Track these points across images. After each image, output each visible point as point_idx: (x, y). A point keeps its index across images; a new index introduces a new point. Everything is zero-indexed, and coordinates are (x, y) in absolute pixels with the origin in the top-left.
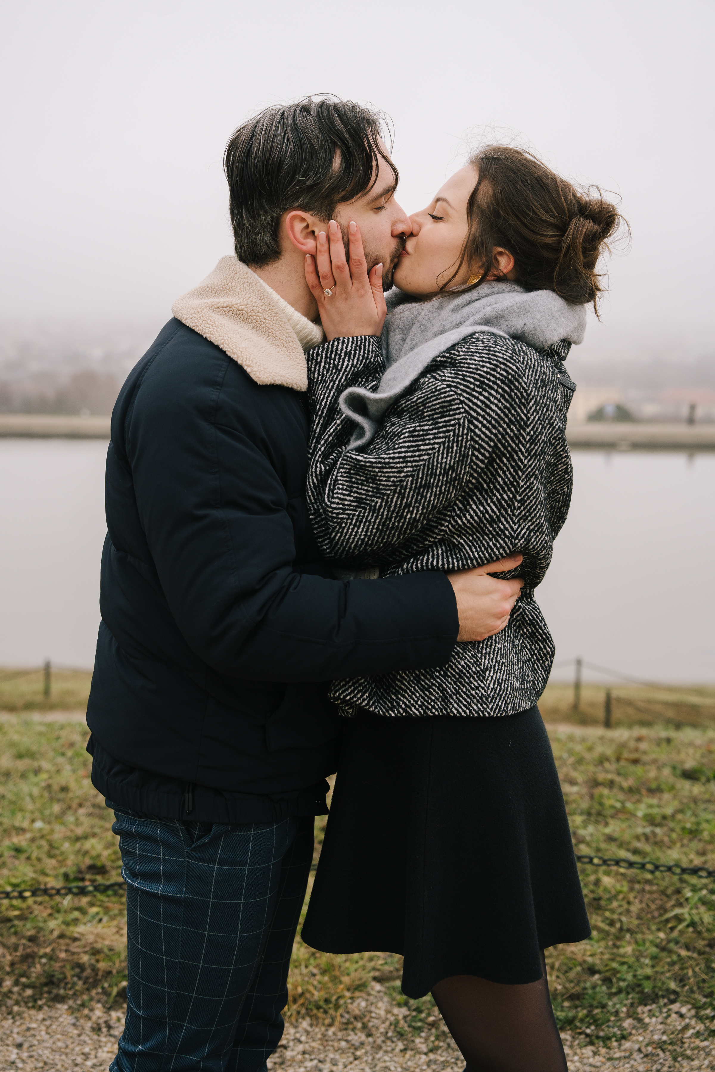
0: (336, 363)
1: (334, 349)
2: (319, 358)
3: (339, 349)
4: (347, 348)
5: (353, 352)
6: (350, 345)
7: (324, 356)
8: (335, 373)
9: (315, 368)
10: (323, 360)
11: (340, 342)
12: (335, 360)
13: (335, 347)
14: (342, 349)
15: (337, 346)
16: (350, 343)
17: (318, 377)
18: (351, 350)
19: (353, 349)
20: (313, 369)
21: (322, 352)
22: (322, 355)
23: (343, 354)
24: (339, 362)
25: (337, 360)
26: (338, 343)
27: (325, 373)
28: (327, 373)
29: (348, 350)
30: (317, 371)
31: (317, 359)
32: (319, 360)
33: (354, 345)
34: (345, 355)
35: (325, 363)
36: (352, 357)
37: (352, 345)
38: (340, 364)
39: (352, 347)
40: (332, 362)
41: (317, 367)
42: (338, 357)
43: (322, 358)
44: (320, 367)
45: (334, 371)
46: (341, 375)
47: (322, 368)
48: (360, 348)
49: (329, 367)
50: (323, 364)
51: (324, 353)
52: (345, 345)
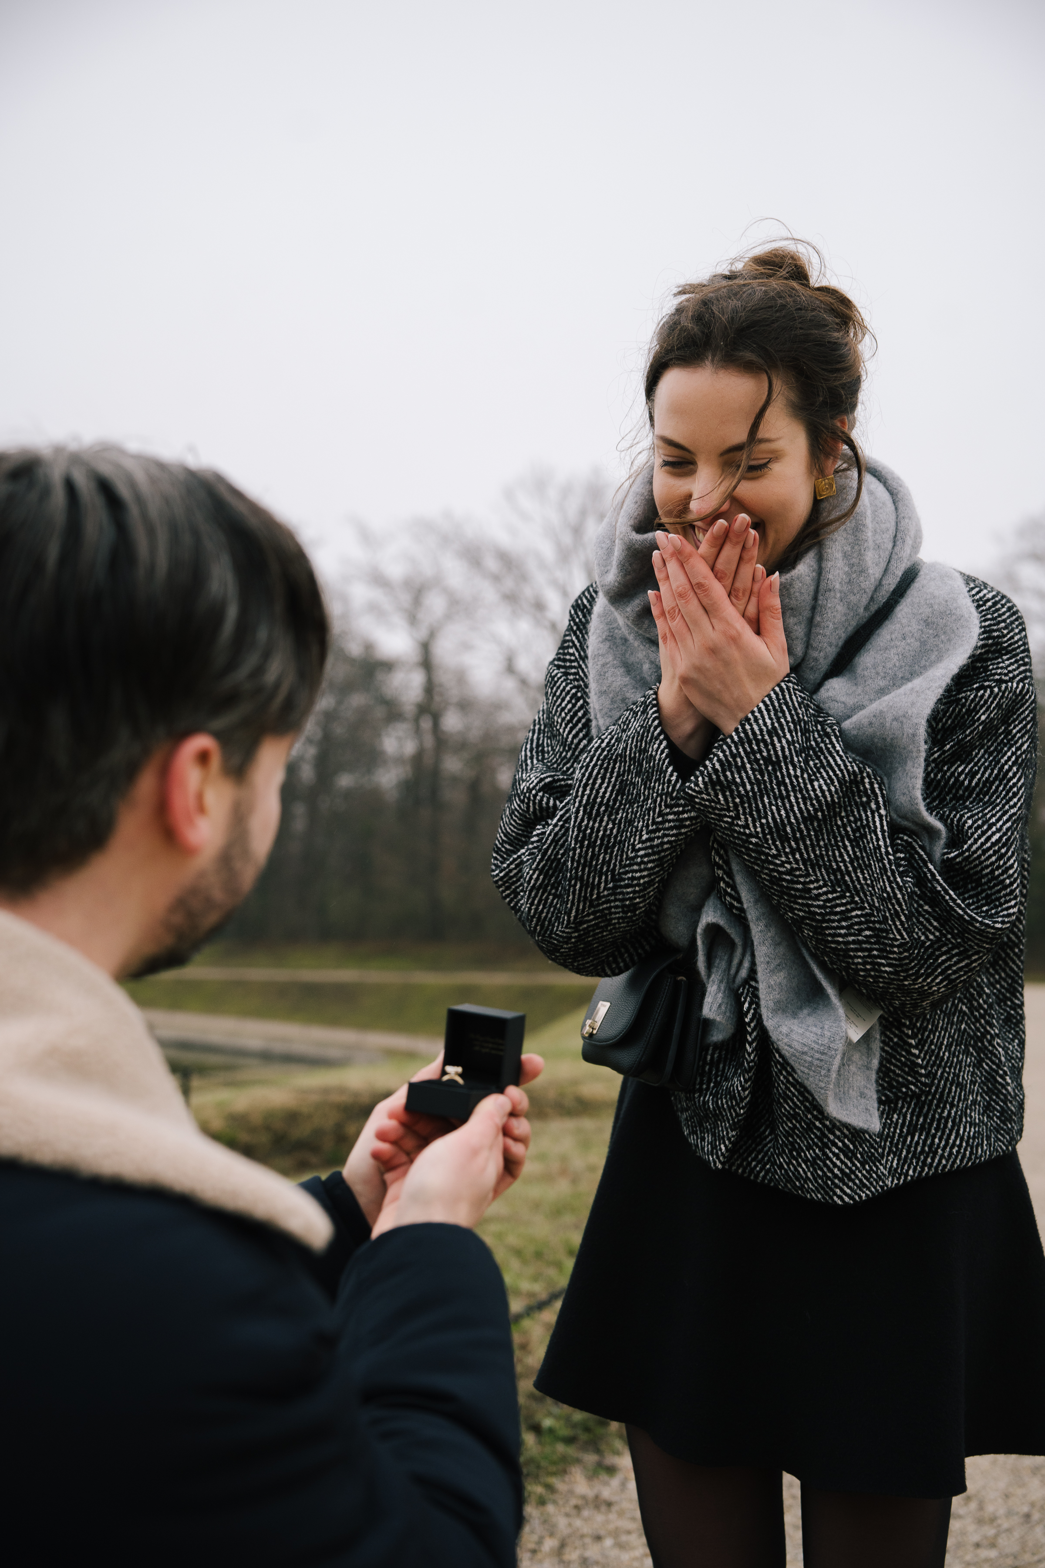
0: (765, 754)
1: (751, 737)
2: (738, 760)
3: (758, 732)
4: (765, 724)
5: (776, 725)
6: (766, 717)
7: (742, 754)
8: (774, 770)
9: (741, 777)
10: (745, 760)
11: (752, 721)
12: (760, 752)
13: (750, 733)
14: (761, 730)
15: (752, 729)
16: (765, 713)
17: (753, 789)
18: (773, 724)
19: (775, 721)
20: (738, 780)
21: (737, 749)
22: (739, 753)
23: (767, 737)
24: (768, 751)
25: (764, 750)
26: (751, 725)
27: (759, 776)
28: (763, 776)
29: (770, 727)
30: (746, 780)
31: (736, 762)
32: (740, 764)
33: (772, 713)
34: (771, 737)
35: (750, 762)
36: (780, 732)
37: (769, 714)
38: (772, 752)
39: (771, 718)
40: (758, 756)
41: (744, 775)
42: (762, 744)
43: (742, 758)
44: (746, 772)
45: (770, 768)
46: (784, 767)
47: (750, 772)
48: (783, 712)
49: (759, 765)
50: (748, 766)
51: (741, 750)
52: (761, 722)
